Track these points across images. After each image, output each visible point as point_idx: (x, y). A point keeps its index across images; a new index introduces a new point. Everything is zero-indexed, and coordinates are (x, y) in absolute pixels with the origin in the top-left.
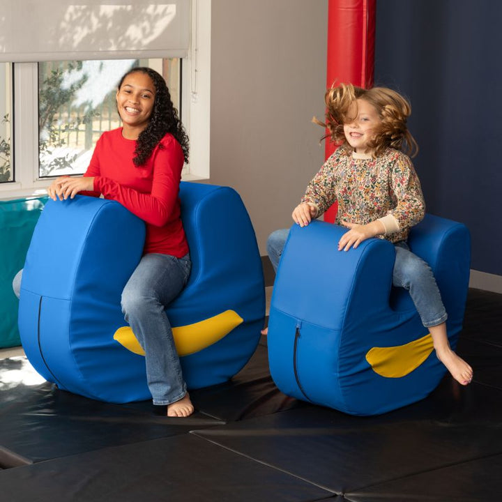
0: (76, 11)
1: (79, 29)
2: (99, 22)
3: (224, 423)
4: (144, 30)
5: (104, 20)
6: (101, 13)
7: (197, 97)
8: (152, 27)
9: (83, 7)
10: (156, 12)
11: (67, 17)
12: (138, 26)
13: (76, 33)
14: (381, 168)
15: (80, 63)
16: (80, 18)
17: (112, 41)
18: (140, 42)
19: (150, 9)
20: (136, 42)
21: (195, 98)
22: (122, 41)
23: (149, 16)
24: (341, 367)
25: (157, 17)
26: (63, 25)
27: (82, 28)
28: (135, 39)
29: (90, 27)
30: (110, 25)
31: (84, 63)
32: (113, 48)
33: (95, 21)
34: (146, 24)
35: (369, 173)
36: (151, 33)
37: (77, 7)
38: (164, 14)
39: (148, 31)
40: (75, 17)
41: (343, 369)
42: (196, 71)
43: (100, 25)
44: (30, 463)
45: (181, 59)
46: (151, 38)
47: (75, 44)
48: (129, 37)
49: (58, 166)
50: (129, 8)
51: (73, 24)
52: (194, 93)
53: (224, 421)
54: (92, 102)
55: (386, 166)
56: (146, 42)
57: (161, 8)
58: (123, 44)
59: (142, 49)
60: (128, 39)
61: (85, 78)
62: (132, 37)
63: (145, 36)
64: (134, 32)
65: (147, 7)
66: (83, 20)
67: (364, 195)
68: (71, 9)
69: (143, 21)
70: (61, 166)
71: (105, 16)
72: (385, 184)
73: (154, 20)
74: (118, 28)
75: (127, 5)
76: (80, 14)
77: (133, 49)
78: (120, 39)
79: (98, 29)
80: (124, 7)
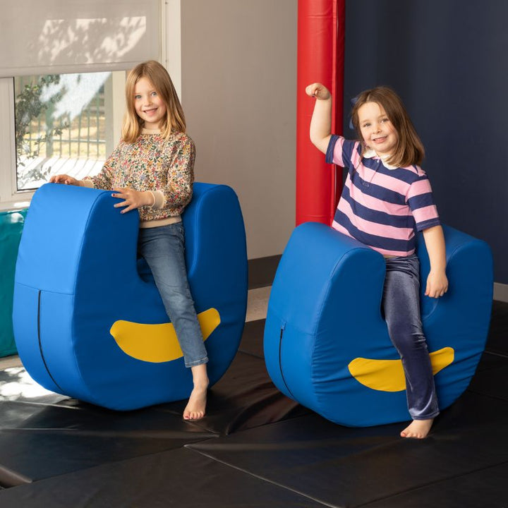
0: (54, 25)
1: (56, 43)
2: (75, 36)
3: (218, 436)
4: (119, 42)
5: (80, 33)
6: (78, 27)
8: (127, 39)
9: (61, 21)
10: (130, 25)
11: (45, 30)
12: (112, 38)
13: (54, 47)
14: (168, 145)
15: (58, 77)
16: (58, 32)
17: (87, 55)
18: (115, 54)
19: (124, 22)
20: (111, 54)
22: (98, 53)
23: (124, 28)
24: (315, 372)
25: (131, 29)
26: (42, 38)
27: (60, 42)
28: (110, 52)
29: (68, 40)
30: (86, 38)
31: (61, 76)
32: (90, 61)
33: (72, 35)
34: (121, 36)
35: (155, 147)
36: (126, 45)
37: (55, 21)
38: (137, 26)
39: (122, 43)
40: (53, 31)
41: (317, 375)
43: (76, 39)
44: (29, 481)
46: (126, 50)
47: (53, 58)
48: (104, 49)
49: (33, 178)
50: (104, 20)
51: (51, 37)
53: (218, 434)
55: (172, 144)
56: (121, 54)
57: (135, 20)
58: (99, 56)
59: (116, 61)
60: (103, 52)
61: (64, 91)
62: (108, 49)
63: (120, 48)
64: (109, 44)
65: (121, 20)
66: (60, 34)
67: (146, 167)
68: (48, 23)
69: (117, 34)
70: (36, 178)
71: (81, 29)
72: (168, 160)
73: (128, 31)
75: (102, 18)
76: (57, 28)
77: (108, 61)
78: (96, 51)
79: (74, 43)
80: (99, 20)
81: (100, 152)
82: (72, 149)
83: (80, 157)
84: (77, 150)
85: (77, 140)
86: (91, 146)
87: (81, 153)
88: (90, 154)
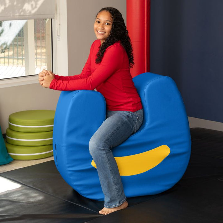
2: (10, 2)
4: (32, 5)
7: (60, 38)
8: (36, 4)
12: (29, 4)
17: (17, 11)
18: (30, 12)
20: (28, 12)
21: (60, 39)
29: (5, 4)
30: (15, 3)
31: (3, 22)
34: (33, 3)
36: (36, 7)
39: (34, 6)
42: (59, 25)
43: (10, 4)
45: (52, 19)
46: (36, 10)
48: (25, 10)
52: (59, 36)
54: (7, 43)
56: (33, 12)
58: (22, 13)
61: (3, 31)
62: (27, 9)
63: (33, 9)
64: (27, 7)
69: (31, 1)
73: (36, 1)
74: (19, 5)
78: (21, 10)
79: (9, 6)
81: (19, 63)
82: (5, 61)
83: (9, 65)
84: (8, 62)
85: (8, 57)
86: (14, 60)
87: (9, 63)
88: (14, 64)
